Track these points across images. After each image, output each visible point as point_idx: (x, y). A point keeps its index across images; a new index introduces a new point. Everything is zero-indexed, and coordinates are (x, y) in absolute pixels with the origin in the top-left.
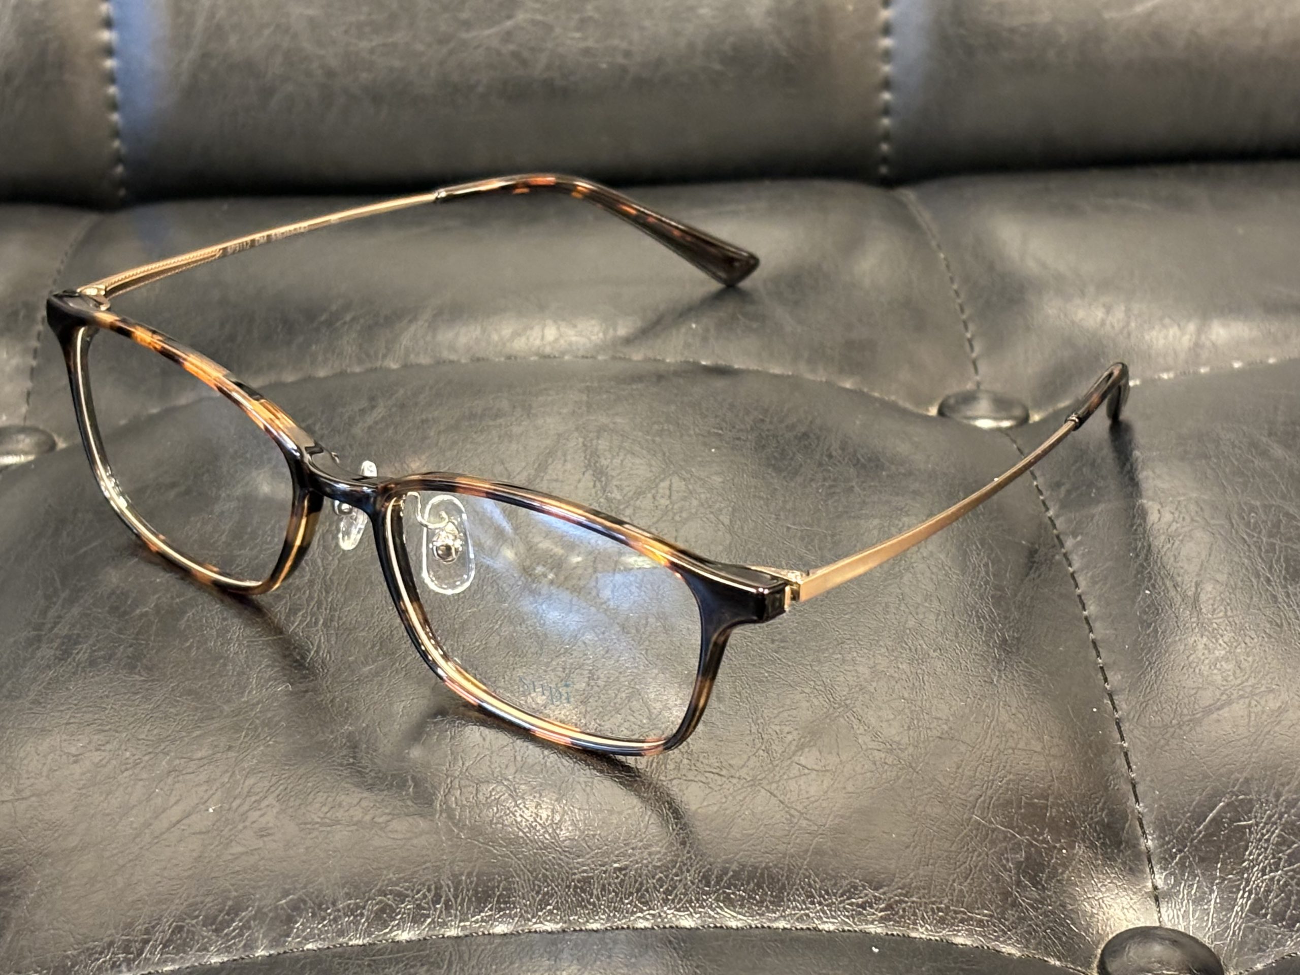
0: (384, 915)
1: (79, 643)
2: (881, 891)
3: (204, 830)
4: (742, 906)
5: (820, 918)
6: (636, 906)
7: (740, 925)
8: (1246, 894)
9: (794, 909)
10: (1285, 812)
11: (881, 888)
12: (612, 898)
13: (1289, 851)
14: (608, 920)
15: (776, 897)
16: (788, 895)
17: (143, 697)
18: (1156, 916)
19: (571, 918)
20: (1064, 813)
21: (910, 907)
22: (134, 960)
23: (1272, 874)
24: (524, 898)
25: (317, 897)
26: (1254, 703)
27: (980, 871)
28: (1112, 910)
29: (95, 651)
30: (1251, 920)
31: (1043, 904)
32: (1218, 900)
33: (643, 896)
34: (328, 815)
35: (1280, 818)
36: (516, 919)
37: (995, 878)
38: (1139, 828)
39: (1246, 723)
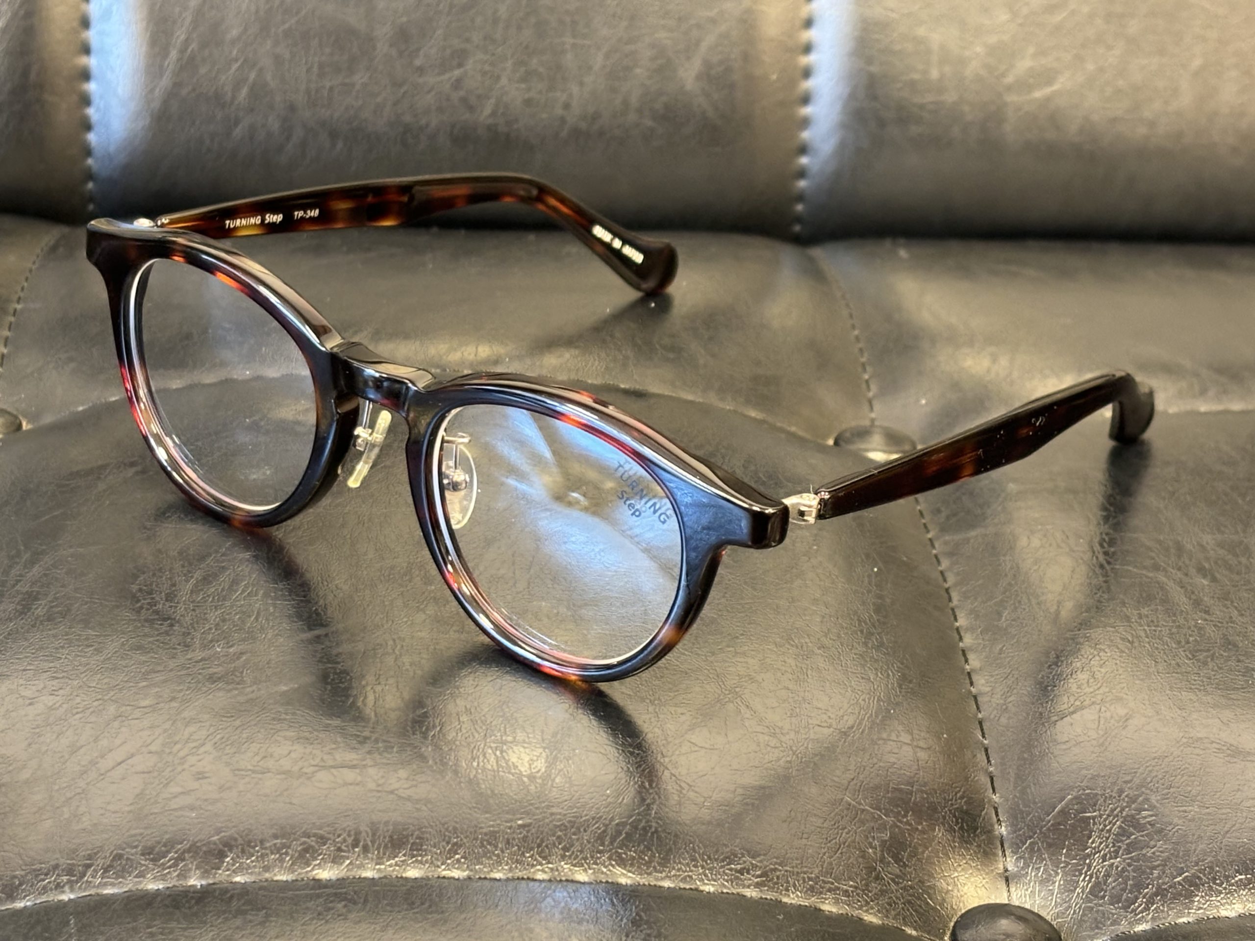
0: (306, 855)
1: (39, 600)
2: (758, 859)
3: (146, 770)
4: (632, 865)
5: (701, 880)
6: (536, 860)
7: (629, 882)
8: (1087, 878)
9: (679, 870)
10: (1127, 807)
11: (759, 855)
12: (515, 852)
13: (1128, 841)
14: (511, 870)
15: (663, 859)
16: (674, 857)
17: (95, 650)
18: (1005, 894)
19: (477, 867)
20: (927, 798)
21: (783, 875)
22: (77, 882)
23: (1112, 861)
24: (435, 847)
25: (247, 835)
26: (1103, 709)
27: (849, 846)
28: (966, 887)
29: (52, 607)
30: (1090, 901)
31: (904, 880)
32: (1062, 882)
33: (542, 851)
34: (261, 764)
35: (1121, 812)
36: (427, 865)
37: (862, 854)
38: (994, 816)
39: (1096, 726)
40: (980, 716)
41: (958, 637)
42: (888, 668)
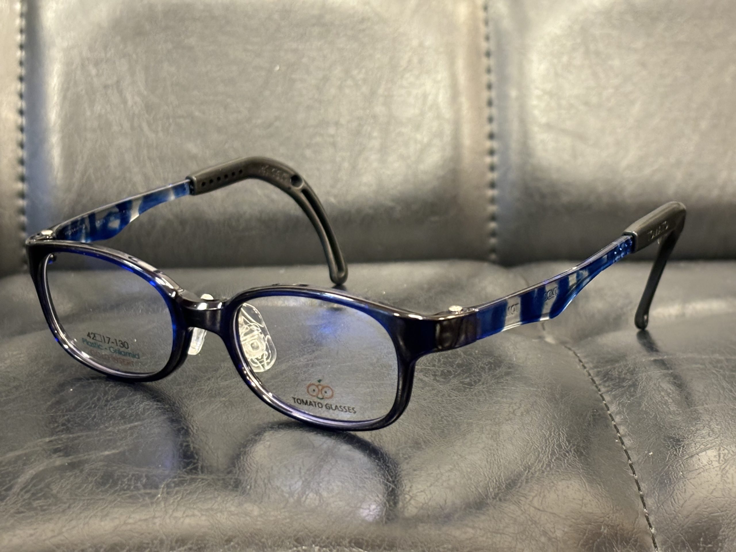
26: (722, 449)
39: (717, 459)
40: (630, 462)
41: (610, 418)
42: (559, 430)
